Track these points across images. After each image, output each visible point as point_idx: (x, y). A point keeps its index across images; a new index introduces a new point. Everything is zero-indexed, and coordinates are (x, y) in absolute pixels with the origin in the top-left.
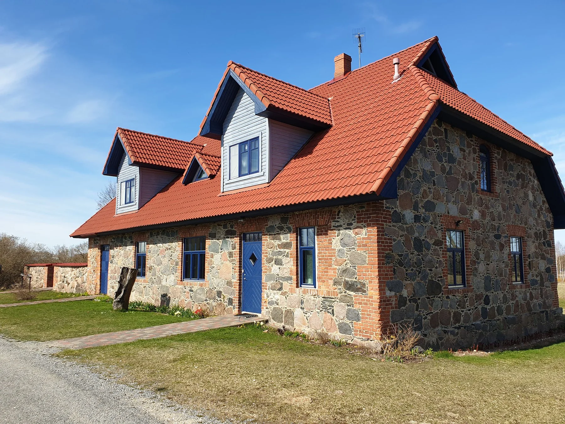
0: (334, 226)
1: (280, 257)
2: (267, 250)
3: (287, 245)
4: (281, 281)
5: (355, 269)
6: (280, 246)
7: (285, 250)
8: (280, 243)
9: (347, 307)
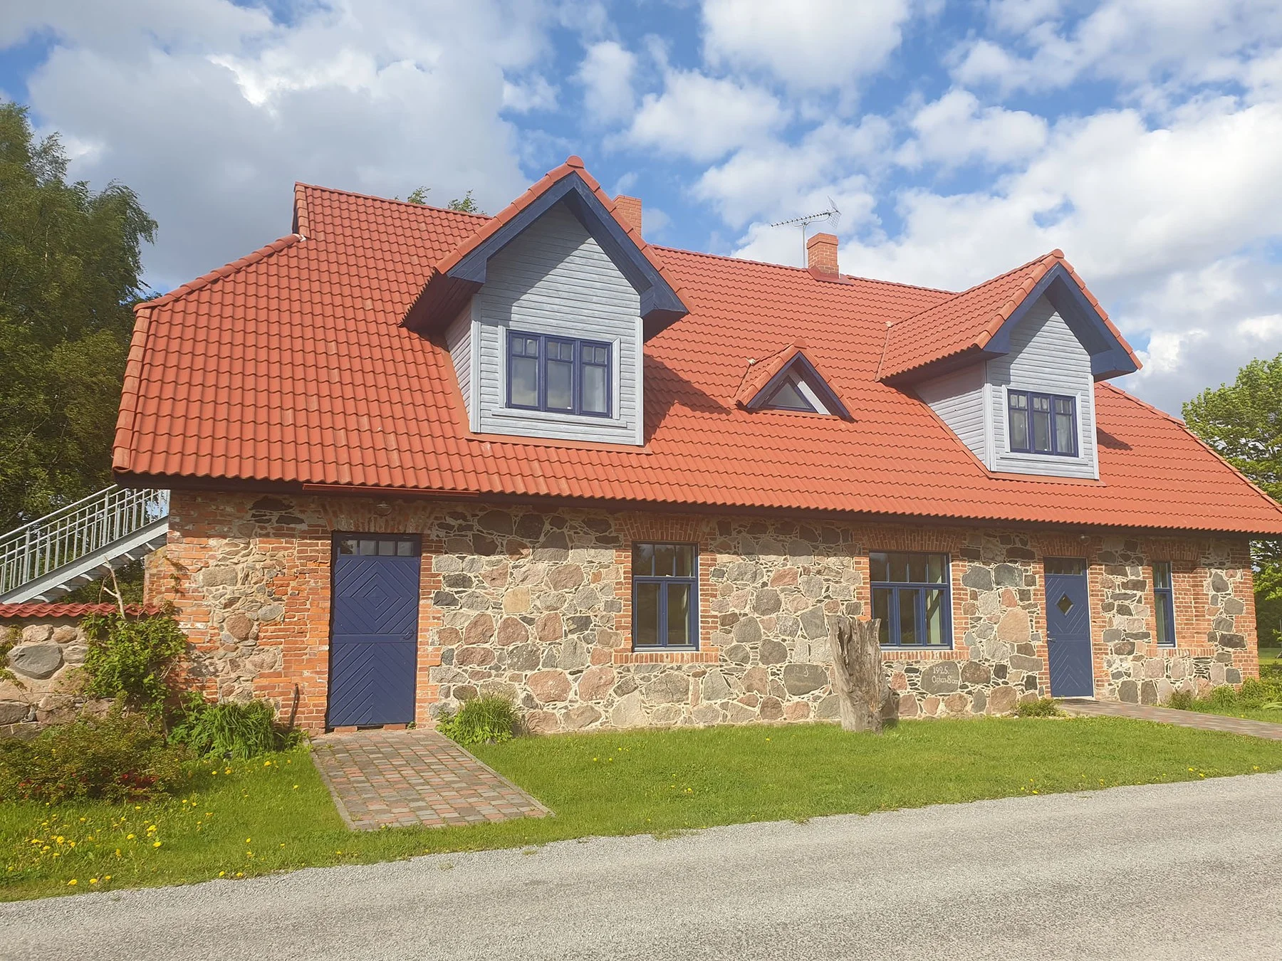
0: (1204, 564)
1: (1126, 603)
2: (1103, 591)
3: (1139, 585)
4: (1131, 640)
5: (1232, 619)
6: (1125, 585)
7: (1135, 592)
8: (1125, 581)
9: (1225, 668)
